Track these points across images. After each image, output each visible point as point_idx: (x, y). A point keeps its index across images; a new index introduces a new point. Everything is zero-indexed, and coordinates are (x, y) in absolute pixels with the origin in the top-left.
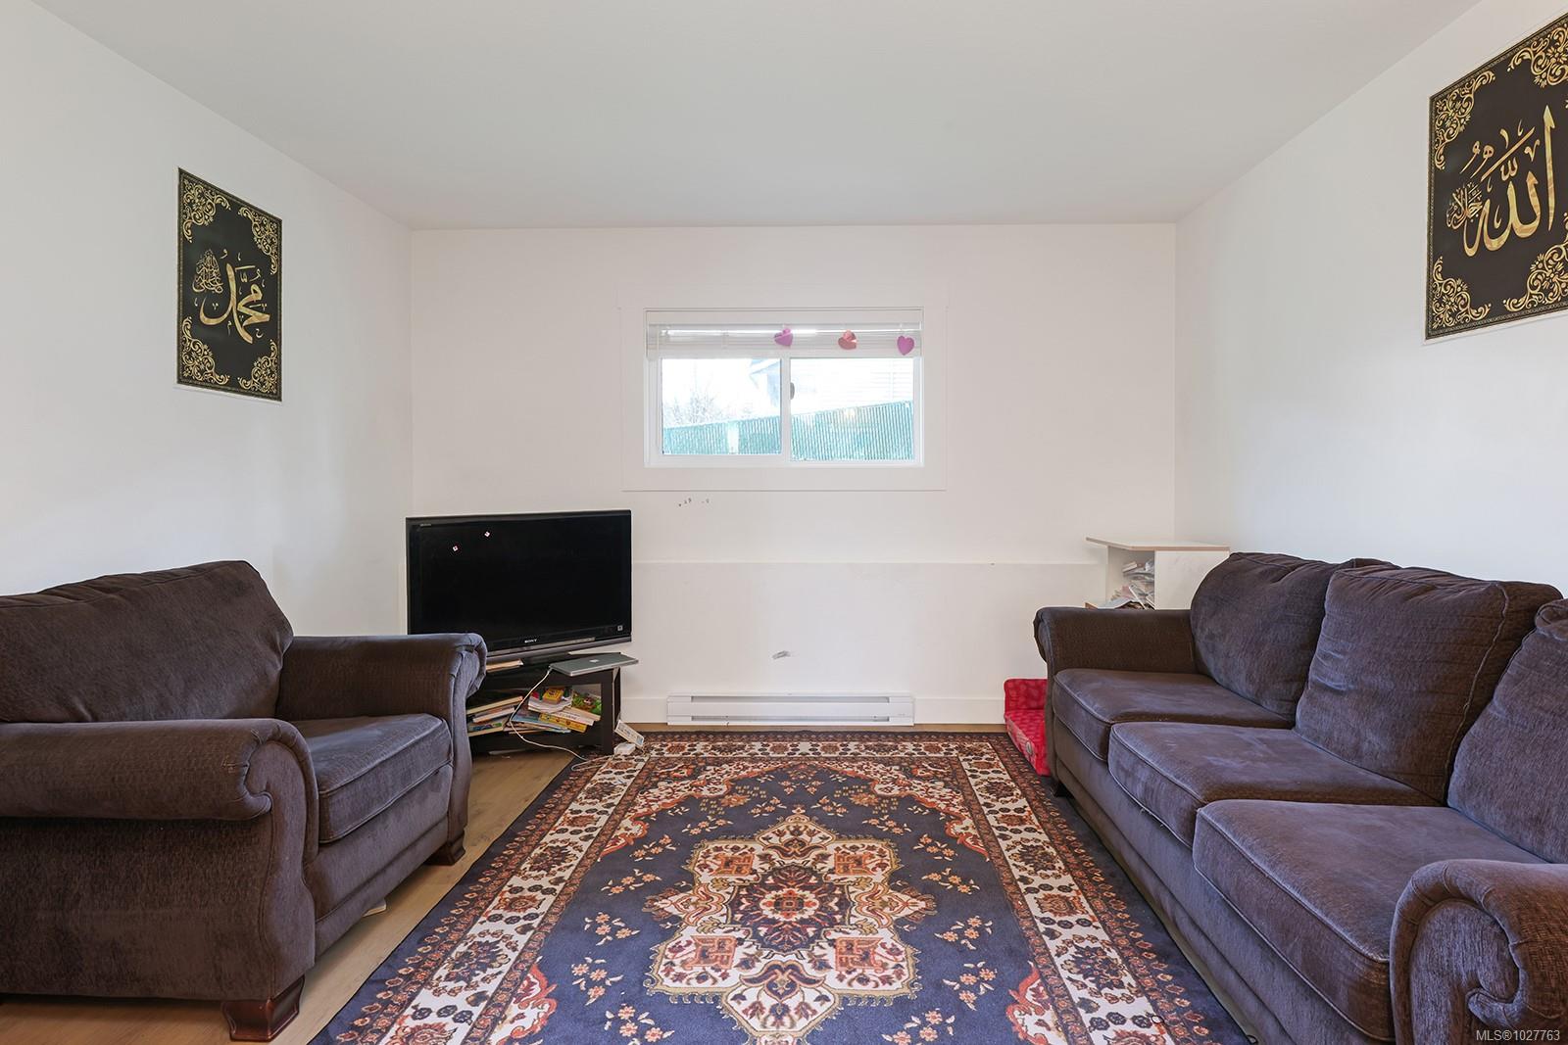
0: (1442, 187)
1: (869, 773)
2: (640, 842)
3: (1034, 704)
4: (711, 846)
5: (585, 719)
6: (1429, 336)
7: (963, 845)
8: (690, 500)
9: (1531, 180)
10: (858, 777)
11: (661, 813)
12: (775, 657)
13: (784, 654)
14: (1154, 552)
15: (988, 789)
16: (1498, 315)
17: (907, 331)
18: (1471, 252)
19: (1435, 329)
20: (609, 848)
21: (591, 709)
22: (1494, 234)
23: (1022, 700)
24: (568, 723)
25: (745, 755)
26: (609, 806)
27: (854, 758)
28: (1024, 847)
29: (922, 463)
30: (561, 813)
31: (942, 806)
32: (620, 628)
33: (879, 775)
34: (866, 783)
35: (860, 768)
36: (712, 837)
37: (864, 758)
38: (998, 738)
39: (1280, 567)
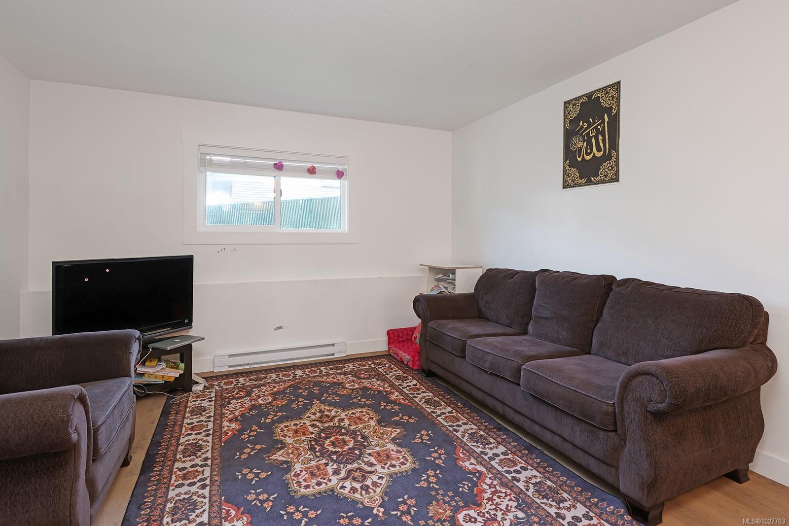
0: (569, 135)
1: (338, 380)
2: (241, 431)
3: (401, 340)
4: (282, 426)
5: (173, 374)
6: (564, 188)
7: (400, 403)
8: (224, 249)
9: (600, 138)
10: (335, 382)
11: (243, 415)
12: (275, 330)
13: (280, 328)
14: (455, 269)
15: (396, 379)
16: (589, 182)
17: (340, 168)
18: (579, 159)
19: (566, 186)
20: (224, 438)
21: (176, 367)
22: (588, 154)
23: (396, 338)
24: (163, 377)
25: (270, 381)
26: (210, 417)
27: (328, 375)
28: (426, 399)
29: (347, 231)
30: (181, 426)
31: (381, 389)
32: (186, 321)
33: (344, 380)
34: (341, 385)
35: (333, 378)
36: (280, 421)
37: (333, 374)
38: (388, 356)
39: (511, 274)
